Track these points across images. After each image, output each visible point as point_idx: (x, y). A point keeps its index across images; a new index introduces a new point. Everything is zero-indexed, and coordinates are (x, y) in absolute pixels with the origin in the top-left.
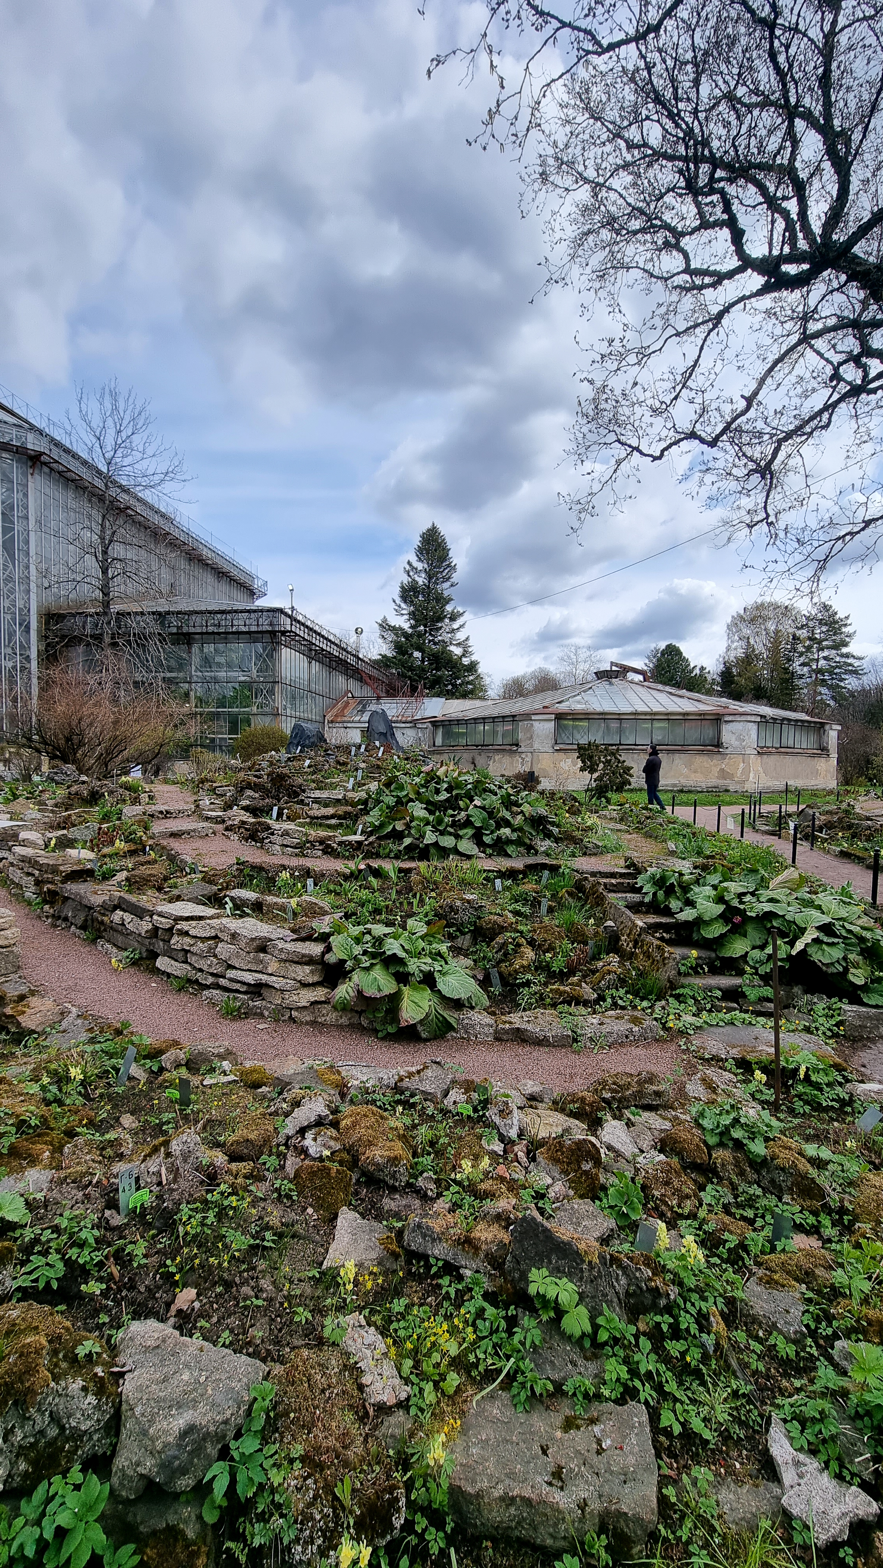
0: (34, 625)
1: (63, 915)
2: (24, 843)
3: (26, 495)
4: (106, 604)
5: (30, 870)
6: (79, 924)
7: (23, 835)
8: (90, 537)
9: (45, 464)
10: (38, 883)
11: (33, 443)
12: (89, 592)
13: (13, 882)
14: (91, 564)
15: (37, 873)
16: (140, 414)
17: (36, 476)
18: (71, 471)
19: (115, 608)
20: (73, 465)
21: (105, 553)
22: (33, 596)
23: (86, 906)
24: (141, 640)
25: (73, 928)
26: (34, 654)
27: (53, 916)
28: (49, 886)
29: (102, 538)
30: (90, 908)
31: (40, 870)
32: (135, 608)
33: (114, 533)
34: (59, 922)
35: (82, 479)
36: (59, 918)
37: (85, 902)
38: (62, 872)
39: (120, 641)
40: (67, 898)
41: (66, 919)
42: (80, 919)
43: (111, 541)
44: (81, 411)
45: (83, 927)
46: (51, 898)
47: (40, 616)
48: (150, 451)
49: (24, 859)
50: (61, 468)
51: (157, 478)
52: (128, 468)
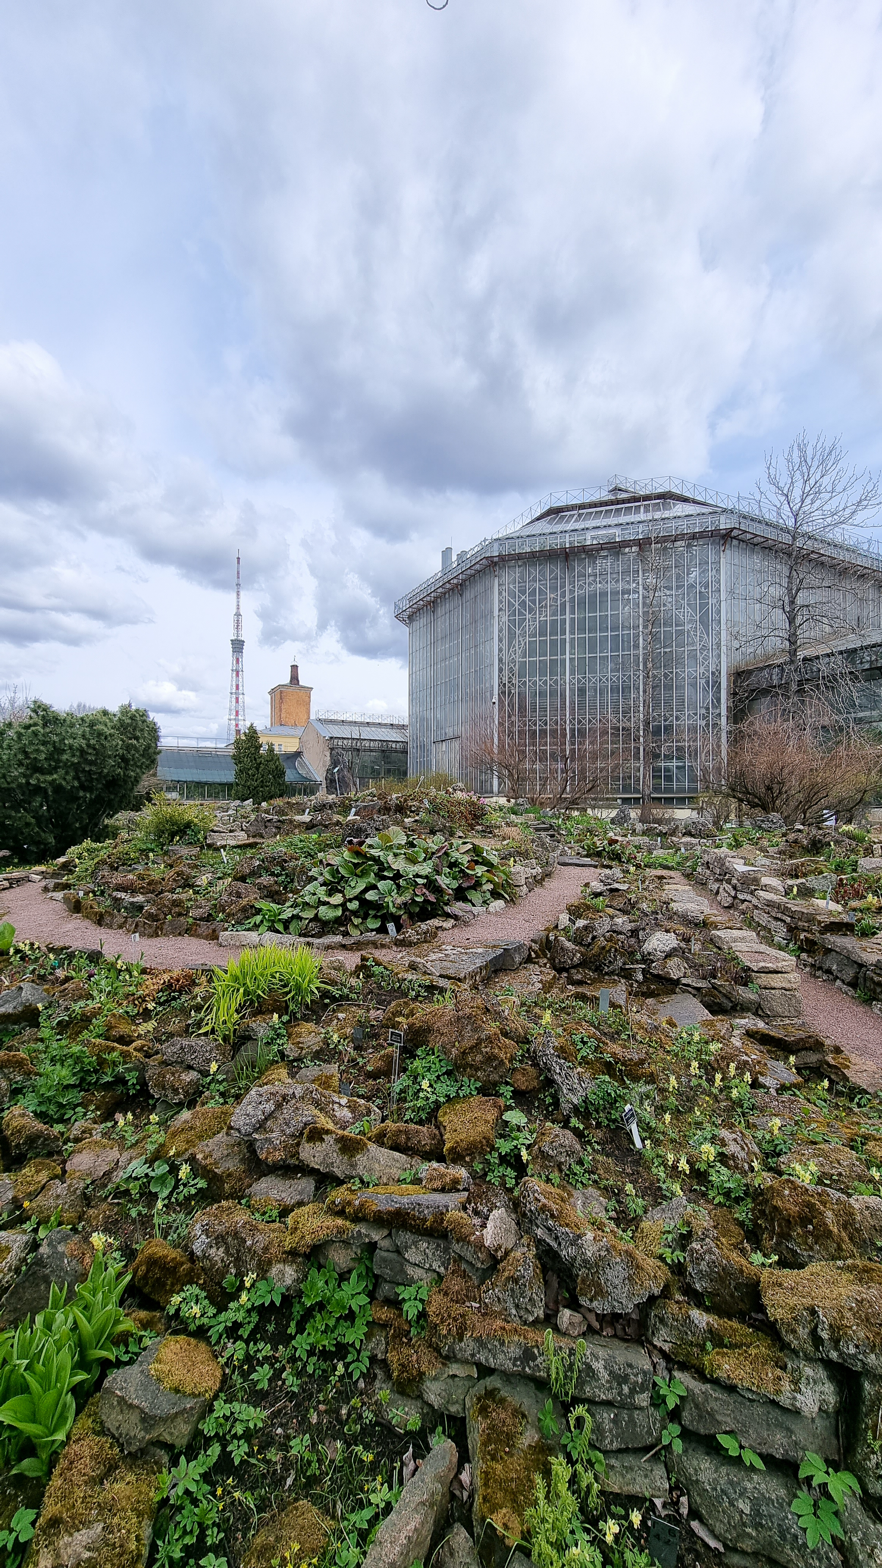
0: (724, 685)
1: (826, 967)
2: (766, 888)
3: (718, 571)
4: (793, 653)
5: (779, 915)
6: (848, 979)
7: (765, 880)
8: (776, 592)
9: (734, 538)
10: (790, 929)
11: (725, 523)
12: (777, 643)
13: (759, 925)
14: (779, 618)
15: (788, 920)
16: (830, 453)
17: (728, 552)
18: (757, 536)
19: (801, 655)
20: (758, 529)
21: (792, 602)
22: (723, 658)
23: (855, 962)
24: (832, 681)
25: (838, 982)
26: (724, 712)
27: (813, 966)
28: (805, 934)
29: (789, 590)
30: (861, 966)
31: (792, 917)
32: (823, 650)
33: (801, 581)
34: (819, 973)
35: (767, 539)
36: (820, 968)
37: (854, 957)
38: (820, 922)
39: (806, 687)
40: (830, 950)
41: (829, 971)
42: (849, 973)
43: (798, 590)
44: (769, 476)
45: (853, 984)
46: (810, 947)
47: (729, 675)
48: (839, 488)
49: (770, 904)
50: (749, 536)
51: (848, 511)
52: (816, 513)
